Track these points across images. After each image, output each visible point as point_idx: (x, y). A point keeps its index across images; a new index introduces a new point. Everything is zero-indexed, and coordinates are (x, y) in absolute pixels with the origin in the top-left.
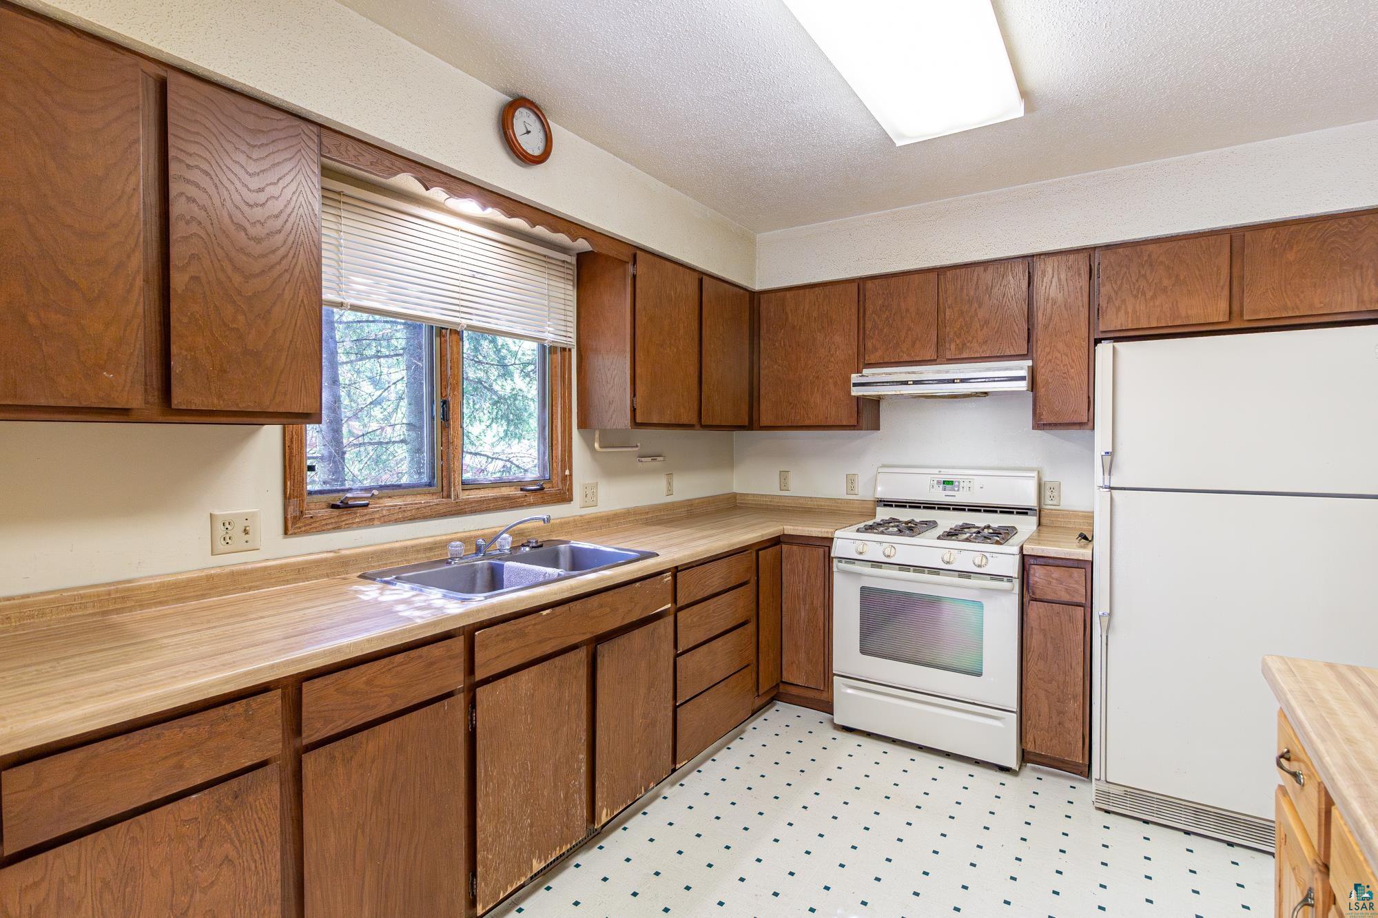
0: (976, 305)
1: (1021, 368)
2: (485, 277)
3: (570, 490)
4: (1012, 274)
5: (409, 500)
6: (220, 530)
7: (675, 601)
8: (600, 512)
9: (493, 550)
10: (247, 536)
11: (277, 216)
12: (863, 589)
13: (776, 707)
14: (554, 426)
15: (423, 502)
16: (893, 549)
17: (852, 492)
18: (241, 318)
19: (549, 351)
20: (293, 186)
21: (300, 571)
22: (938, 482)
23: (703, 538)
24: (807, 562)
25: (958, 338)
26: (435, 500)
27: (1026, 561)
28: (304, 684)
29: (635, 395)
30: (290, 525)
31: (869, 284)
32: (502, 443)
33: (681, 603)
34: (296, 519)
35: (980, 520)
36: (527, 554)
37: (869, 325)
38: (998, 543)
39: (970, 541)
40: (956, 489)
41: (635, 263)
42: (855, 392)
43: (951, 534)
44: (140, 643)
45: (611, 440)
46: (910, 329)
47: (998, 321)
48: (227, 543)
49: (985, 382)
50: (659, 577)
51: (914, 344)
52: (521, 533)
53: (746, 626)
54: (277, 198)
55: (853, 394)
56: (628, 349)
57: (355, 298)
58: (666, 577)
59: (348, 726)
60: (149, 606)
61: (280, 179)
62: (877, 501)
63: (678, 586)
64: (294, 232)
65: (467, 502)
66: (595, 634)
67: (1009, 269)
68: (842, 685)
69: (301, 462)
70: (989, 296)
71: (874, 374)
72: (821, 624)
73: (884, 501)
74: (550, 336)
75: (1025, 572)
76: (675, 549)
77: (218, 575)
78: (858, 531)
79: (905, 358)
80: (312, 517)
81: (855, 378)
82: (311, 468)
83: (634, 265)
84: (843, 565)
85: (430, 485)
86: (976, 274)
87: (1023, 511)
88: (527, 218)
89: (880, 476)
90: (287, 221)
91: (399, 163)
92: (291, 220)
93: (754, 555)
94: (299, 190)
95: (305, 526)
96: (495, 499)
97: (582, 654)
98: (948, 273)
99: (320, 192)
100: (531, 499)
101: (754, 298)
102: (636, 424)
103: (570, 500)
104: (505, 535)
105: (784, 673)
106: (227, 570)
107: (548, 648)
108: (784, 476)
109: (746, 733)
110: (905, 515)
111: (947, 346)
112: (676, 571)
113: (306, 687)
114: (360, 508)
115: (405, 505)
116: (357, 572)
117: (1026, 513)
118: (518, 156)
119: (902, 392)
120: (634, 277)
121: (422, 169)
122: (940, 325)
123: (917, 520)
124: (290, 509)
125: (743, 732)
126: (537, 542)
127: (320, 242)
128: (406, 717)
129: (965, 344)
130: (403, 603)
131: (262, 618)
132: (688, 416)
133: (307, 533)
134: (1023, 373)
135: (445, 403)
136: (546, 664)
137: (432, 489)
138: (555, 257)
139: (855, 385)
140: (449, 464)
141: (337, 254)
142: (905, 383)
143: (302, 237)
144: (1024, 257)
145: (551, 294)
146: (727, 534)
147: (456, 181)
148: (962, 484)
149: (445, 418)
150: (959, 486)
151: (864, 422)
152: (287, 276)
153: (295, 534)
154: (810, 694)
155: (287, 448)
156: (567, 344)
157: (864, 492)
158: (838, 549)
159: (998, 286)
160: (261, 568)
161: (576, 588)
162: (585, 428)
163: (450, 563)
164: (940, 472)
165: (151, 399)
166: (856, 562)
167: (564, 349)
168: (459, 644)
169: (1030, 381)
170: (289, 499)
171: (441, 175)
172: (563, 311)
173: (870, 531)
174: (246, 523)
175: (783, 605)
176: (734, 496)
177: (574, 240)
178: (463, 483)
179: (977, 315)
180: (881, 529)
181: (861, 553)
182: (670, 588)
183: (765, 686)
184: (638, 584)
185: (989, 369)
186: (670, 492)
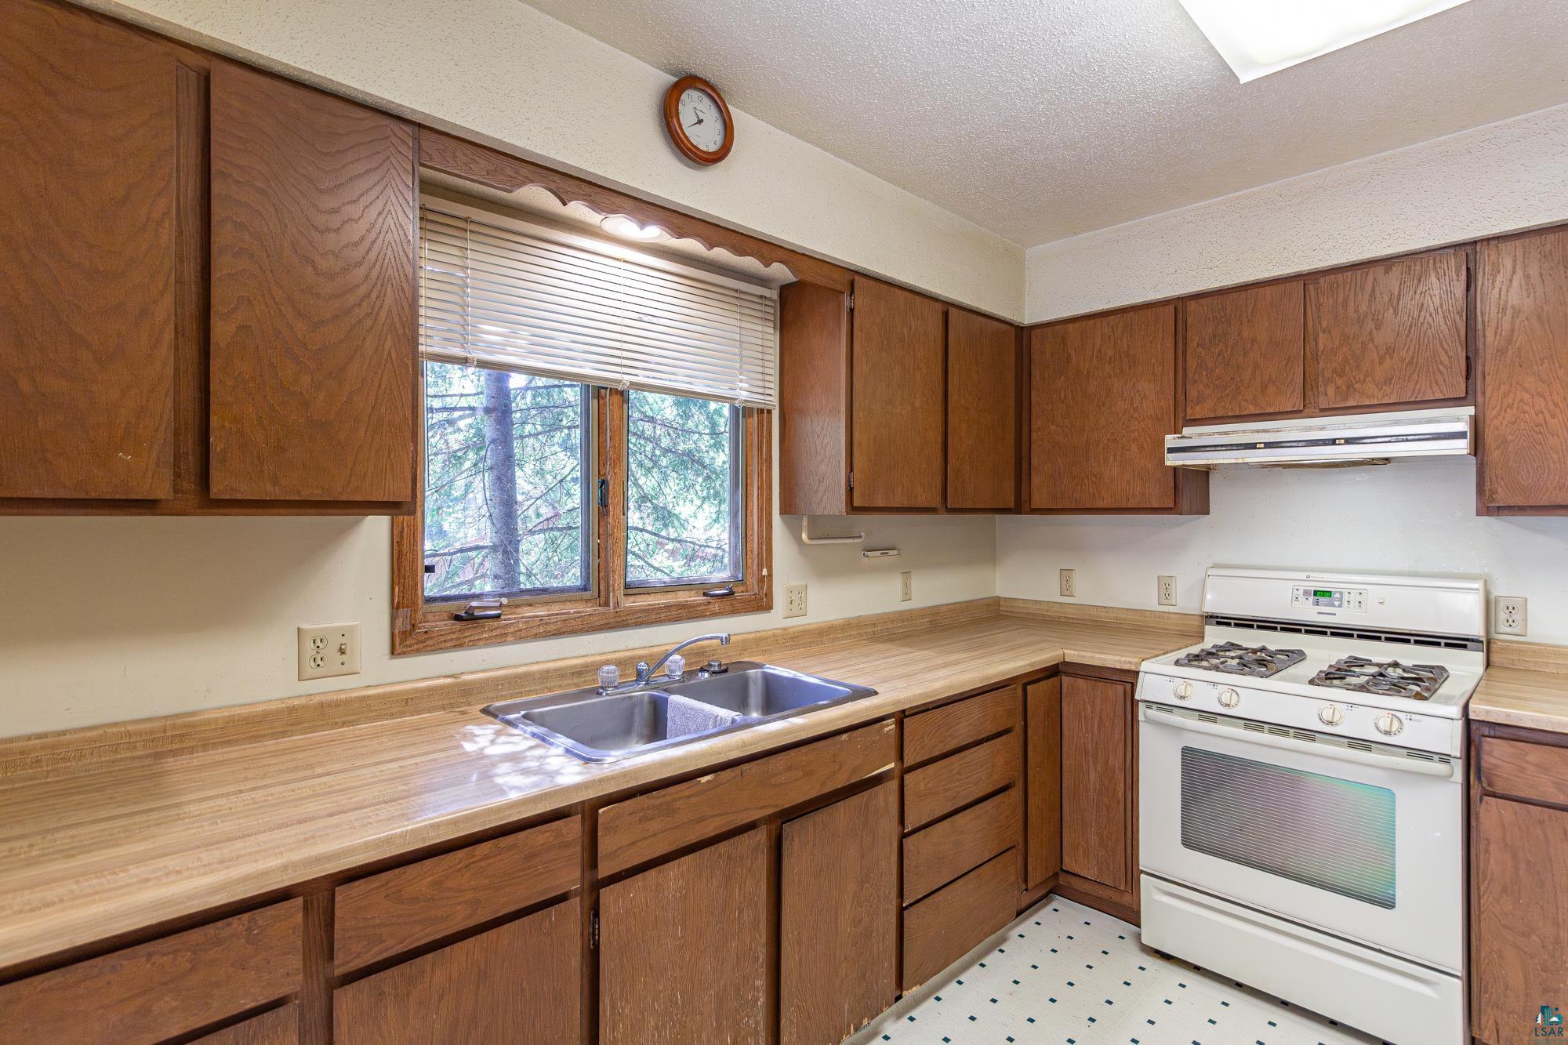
0: (1370, 325)
1: (1459, 419)
2: (655, 320)
3: (769, 595)
4: (1437, 273)
5: (555, 609)
6: (310, 649)
7: (901, 757)
8: (809, 624)
9: (658, 676)
10: (343, 656)
11: (356, 244)
12: (1186, 752)
13: (1054, 905)
14: (749, 511)
15: (572, 611)
16: (1234, 695)
17: (1166, 602)
18: (306, 379)
19: (743, 413)
20: (379, 205)
21: (408, 703)
22: (1306, 593)
23: (945, 665)
24: (1098, 702)
25: (1340, 376)
26: (589, 609)
27: (1474, 732)
28: (336, 889)
29: (852, 470)
30: (397, 643)
31: (1192, 306)
32: (717, 525)
33: (909, 761)
34: (405, 635)
35: (1380, 653)
36: (706, 682)
37: (1192, 364)
38: (1419, 697)
39: (1368, 691)
40: (1337, 603)
41: (852, 293)
42: (1172, 460)
43: (1333, 676)
44: (167, 807)
45: (822, 529)
46: (1256, 367)
47: (1412, 349)
48: (318, 665)
49: (1389, 442)
50: (878, 725)
51: (1264, 388)
52: (702, 653)
53: (1007, 792)
54: (356, 221)
55: (1168, 463)
56: (843, 408)
57: (485, 351)
58: (888, 725)
59: (406, 947)
60: (214, 746)
61: (362, 195)
62: (1206, 617)
63: (905, 738)
64: (378, 264)
65: (631, 612)
66: (779, 809)
67: (1431, 265)
68: (1154, 890)
69: (414, 561)
70: (1395, 311)
71: (1201, 435)
72: (1121, 794)
73: (1217, 617)
74: (743, 393)
75: (1473, 748)
76: (900, 684)
77: (303, 707)
78: (1177, 663)
79: (1252, 410)
80: (426, 632)
81: (1171, 440)
82: (430, 569)
83: (851, 296)
84: (1153, 713)
85: (585, 589)
86: (1371, 277)
87: (1458, 643)
88: (701, 237)
89: (1208, 580)
90: (370, 249)
91: (525, 171)
92: (376, 248)
93: (1020, 692)
94: (387, 209)
95: (417, 644)
96: (668, 607)
97: (761, 836)
98: (1322, 280)
99: (417, 212)
100: (716, 607)
101: (1022, 334)
102: (853, 509)
103: (769, 607)
104: (676, 657)
105: (1066, 858)
106: (316, 700)
107: (710, 829)
108: (1066, 575)
109: (1011, 940)
110: (1252, 639)
111: (1321, 389)
112: (902, 717)
113: (341, 893)
114: (490, 620)
115: (548, 615)
116: (483, 703)
117: (1464, 647)
118: (685, 154)
119: (1247, 460)
120: (852, 310)
121: (557, 178)
122: (1309, 360)
123: (1272, 647)
124: (399, 622)
125: (1004, 940)
126: (720, 665)
127: (415, 278)
128: (492, 934)
129: (1352, 385)
130: (508, 761)
131: (328, 774)
132: (928, 495)
133: (418, 652)
134: (1463, 426)
135: (603, 483)
136: (706, 852)
137: (586, 595)
138: (752, 292)
139: (1171, 450)
140: (606, 562)
141: (462, 297)
142: (1252, 446)
143: (390, 271)
144: (1457, 246)
145: (744, 339)
146: (981, 661)
147: (606, 192)
148: (1346, 597)
149: (604, 502)
150: (1341, 600)
151: (1185, 503)
152: (369, 323)
153: (404, 653)
154: (1106, 894)
155: (395, 544)
156: (765, 404)
157: (1184, 602)
158: (1146, 689)
159: (1412, 292)
160: (358, 698)
161: (751, 744)
162: (789, 513)
163: (601, 694)
164: (1308, 577)
165: (186, 485)
166: (1175, 709)
167: (761, 411)
168: (573, 827)
169: (1473, 440)
170: (398, 608)
171: (583, 185)
172: (761, 361)
173: (1196, 663)
174: (343, 640)
175: (1064, 762)
176: (996, 601)
177: (767, 265)
178: (627, 586)
179: (1372, 340)
180: (1215, 661)
181: (1182, 698)
182: (893, 741)
183: (1036, 876)
184: (844, 737)
185: (1397, 423)
186: (907, 597)
